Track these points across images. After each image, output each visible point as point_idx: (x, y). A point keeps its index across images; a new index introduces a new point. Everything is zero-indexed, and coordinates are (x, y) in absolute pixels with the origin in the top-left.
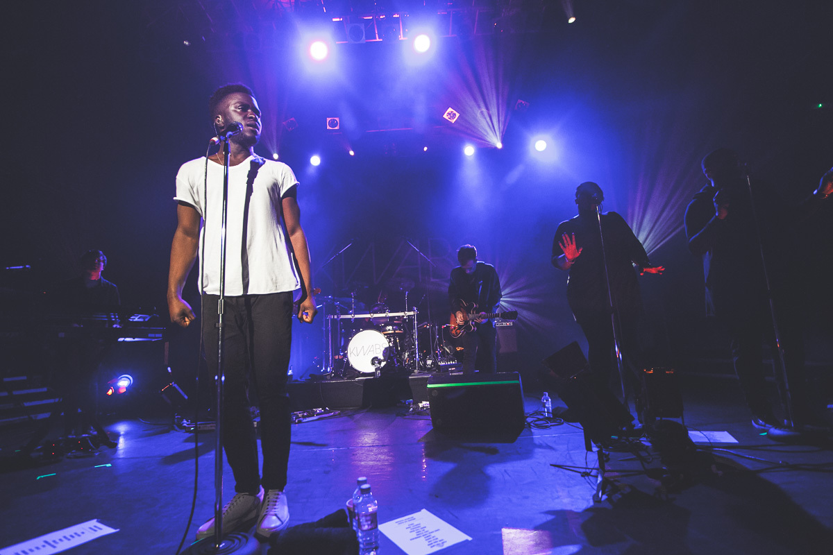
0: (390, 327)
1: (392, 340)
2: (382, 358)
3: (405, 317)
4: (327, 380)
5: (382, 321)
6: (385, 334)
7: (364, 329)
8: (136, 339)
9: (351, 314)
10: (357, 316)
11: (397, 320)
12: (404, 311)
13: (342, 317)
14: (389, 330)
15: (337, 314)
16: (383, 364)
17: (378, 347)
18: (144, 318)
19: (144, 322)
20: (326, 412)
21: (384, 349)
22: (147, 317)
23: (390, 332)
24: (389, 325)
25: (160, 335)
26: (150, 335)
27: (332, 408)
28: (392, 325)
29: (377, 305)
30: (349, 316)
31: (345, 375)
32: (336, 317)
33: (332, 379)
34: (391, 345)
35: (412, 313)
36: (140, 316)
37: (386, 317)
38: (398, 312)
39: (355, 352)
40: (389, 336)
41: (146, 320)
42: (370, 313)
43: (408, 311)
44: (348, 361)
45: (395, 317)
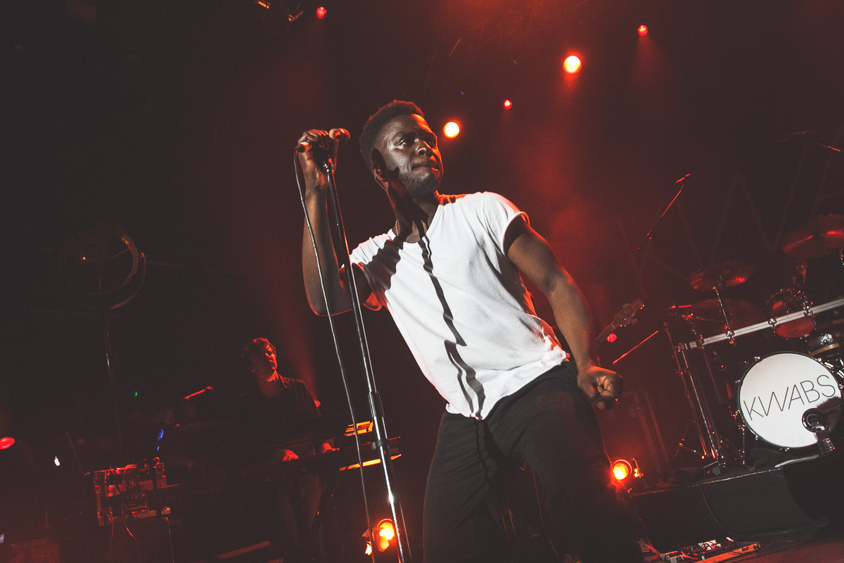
0: (827, 337)
4: (712, 476)
5: (802, 327)
6: (818, 356)
7: (765, 355)
9: (725, 331)
10: (738, 333)
11: (838, 317)
13: (708, 341)
14: (827, 343)
15: (695, 339)
17: (808, 386)
20: (727, 548)
23: (831, 346)
24: (824, 333)
27: (740, 541)
28: (832, 330)
30: (723, 337)
31: (750, 463)
32: (693, 345)
33: (724, 473)
37: (807, 318)
39: (758, 407)
40: (829, 356)
44: (748, 429)
45: (832, 310)
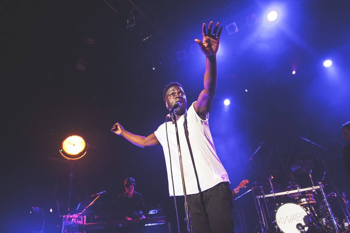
0: (304, 200)
1: (308, 209)
2: (303, 224)
3: (314, 191)
5: (296, 195)
6: (301, 205)
8: (153, 224)
9: (272, 193)
10: (277, 194)
11: (307, 193)
12: (311, 186)
13: (267, 196)
14: (304, 201)
15: (262, 194)
16: (306, 229)
17: (298, 215)
18: (155, 212)
19: (155, 214)
21: (304, 217)
22: (156, 211)
23: (305, 203)
24: (303, 198)
25: (164, 221)
26: (159, 221)
28: (305, 197)
29: (290, 184)
30: (271, 195)
32: (262, 197)
34: (309, 213)
35: (318, 187)
36: (153, 211)
37: (298, 193)
38: (307, 187)
39: (282, 220)
40: (304, 206)
41: (156, 213)
42: (286, 191)
43: (315, 186)
44: (278, 228)
45: (305, 191)
